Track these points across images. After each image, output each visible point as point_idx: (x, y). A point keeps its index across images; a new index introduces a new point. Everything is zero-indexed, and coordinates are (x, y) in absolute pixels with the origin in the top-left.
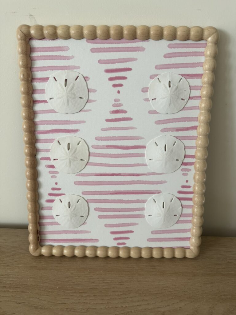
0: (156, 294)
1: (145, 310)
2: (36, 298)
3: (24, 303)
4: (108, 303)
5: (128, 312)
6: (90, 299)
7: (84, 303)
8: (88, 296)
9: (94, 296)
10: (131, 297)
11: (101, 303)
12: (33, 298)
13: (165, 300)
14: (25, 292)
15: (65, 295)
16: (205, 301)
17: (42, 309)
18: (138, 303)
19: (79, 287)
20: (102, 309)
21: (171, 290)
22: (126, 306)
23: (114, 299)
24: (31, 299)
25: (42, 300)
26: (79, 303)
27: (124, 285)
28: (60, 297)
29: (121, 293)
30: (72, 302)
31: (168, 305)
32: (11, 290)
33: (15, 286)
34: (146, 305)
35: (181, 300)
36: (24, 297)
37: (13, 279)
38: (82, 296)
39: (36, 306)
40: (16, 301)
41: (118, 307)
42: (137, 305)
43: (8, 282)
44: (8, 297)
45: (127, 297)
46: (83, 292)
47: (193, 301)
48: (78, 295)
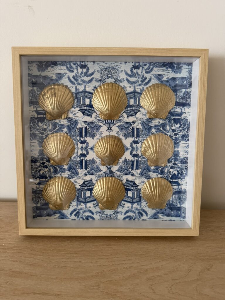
0: (140, 255)
1: (130, 267)
2: (31, 257)
3: (20, 261)
4: (96, 262)
5: (114, 269)
6: (80, 259)
7: (75, 262)
8: (78, 256)
9: (84, 256)
10: (118, 257)
11: (90, 262)
12: (29, 257)
13: (148, 260)
14: (21, 253)
15: (58, 255)
16: (185, 260)
17: (36, 266)
18: (124, 262)
19: (70, 249)
20: (90, 266)
21: (155, 252)
22: (113, 264)
23: (102, 259)
24: (27, 258)
25: (36, 259)
26: (70, 262)
27: (111, 247)
28: (53, 257)
29: (109, 254)
30: (63, 261)
31: (151, 264)
32: (9, 251)
33: (12, 248)
34: (131, 263)
35: (163, 260)
36: (20, 257)
37: (11, 243)
38: (73, 256)
39: (31, 264)
40: (13, 260)
41: (106, 265)
42: (123, 264)
43: (7, 245)
44: (6, 256)
45: (114, 257)
46: (74, 253)
47: (174, 261)
48: (70, 255)
